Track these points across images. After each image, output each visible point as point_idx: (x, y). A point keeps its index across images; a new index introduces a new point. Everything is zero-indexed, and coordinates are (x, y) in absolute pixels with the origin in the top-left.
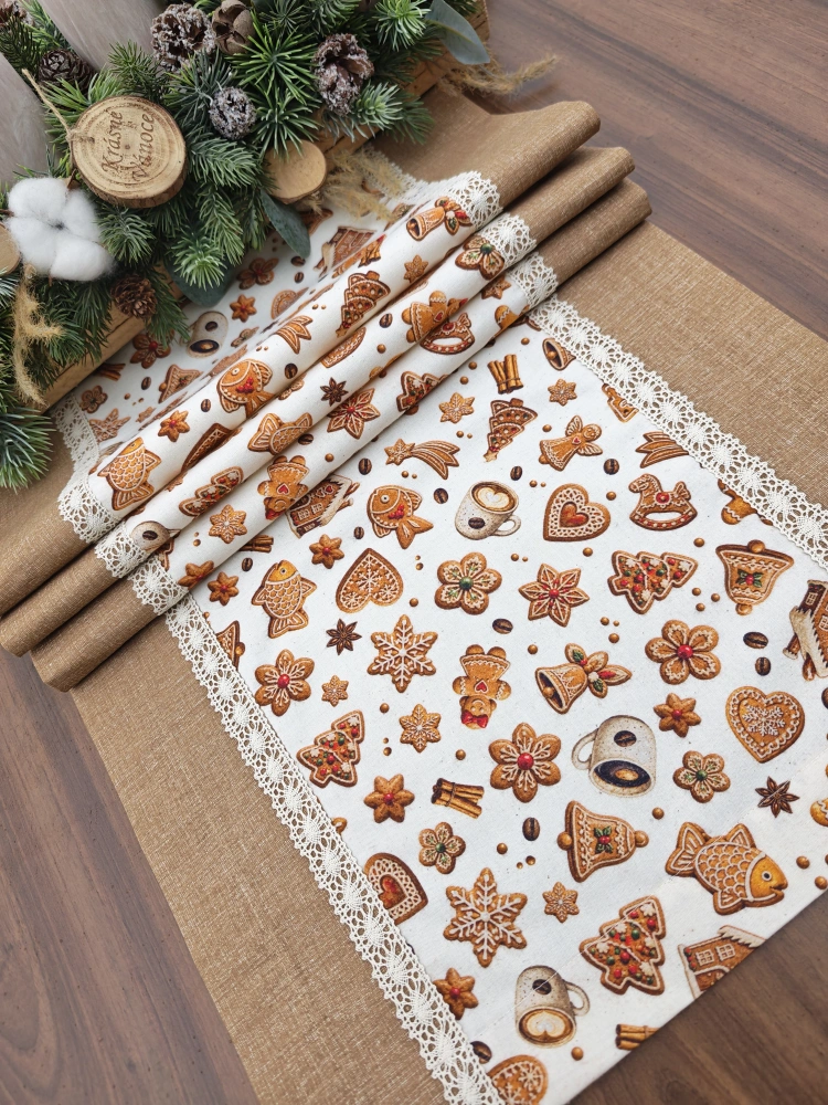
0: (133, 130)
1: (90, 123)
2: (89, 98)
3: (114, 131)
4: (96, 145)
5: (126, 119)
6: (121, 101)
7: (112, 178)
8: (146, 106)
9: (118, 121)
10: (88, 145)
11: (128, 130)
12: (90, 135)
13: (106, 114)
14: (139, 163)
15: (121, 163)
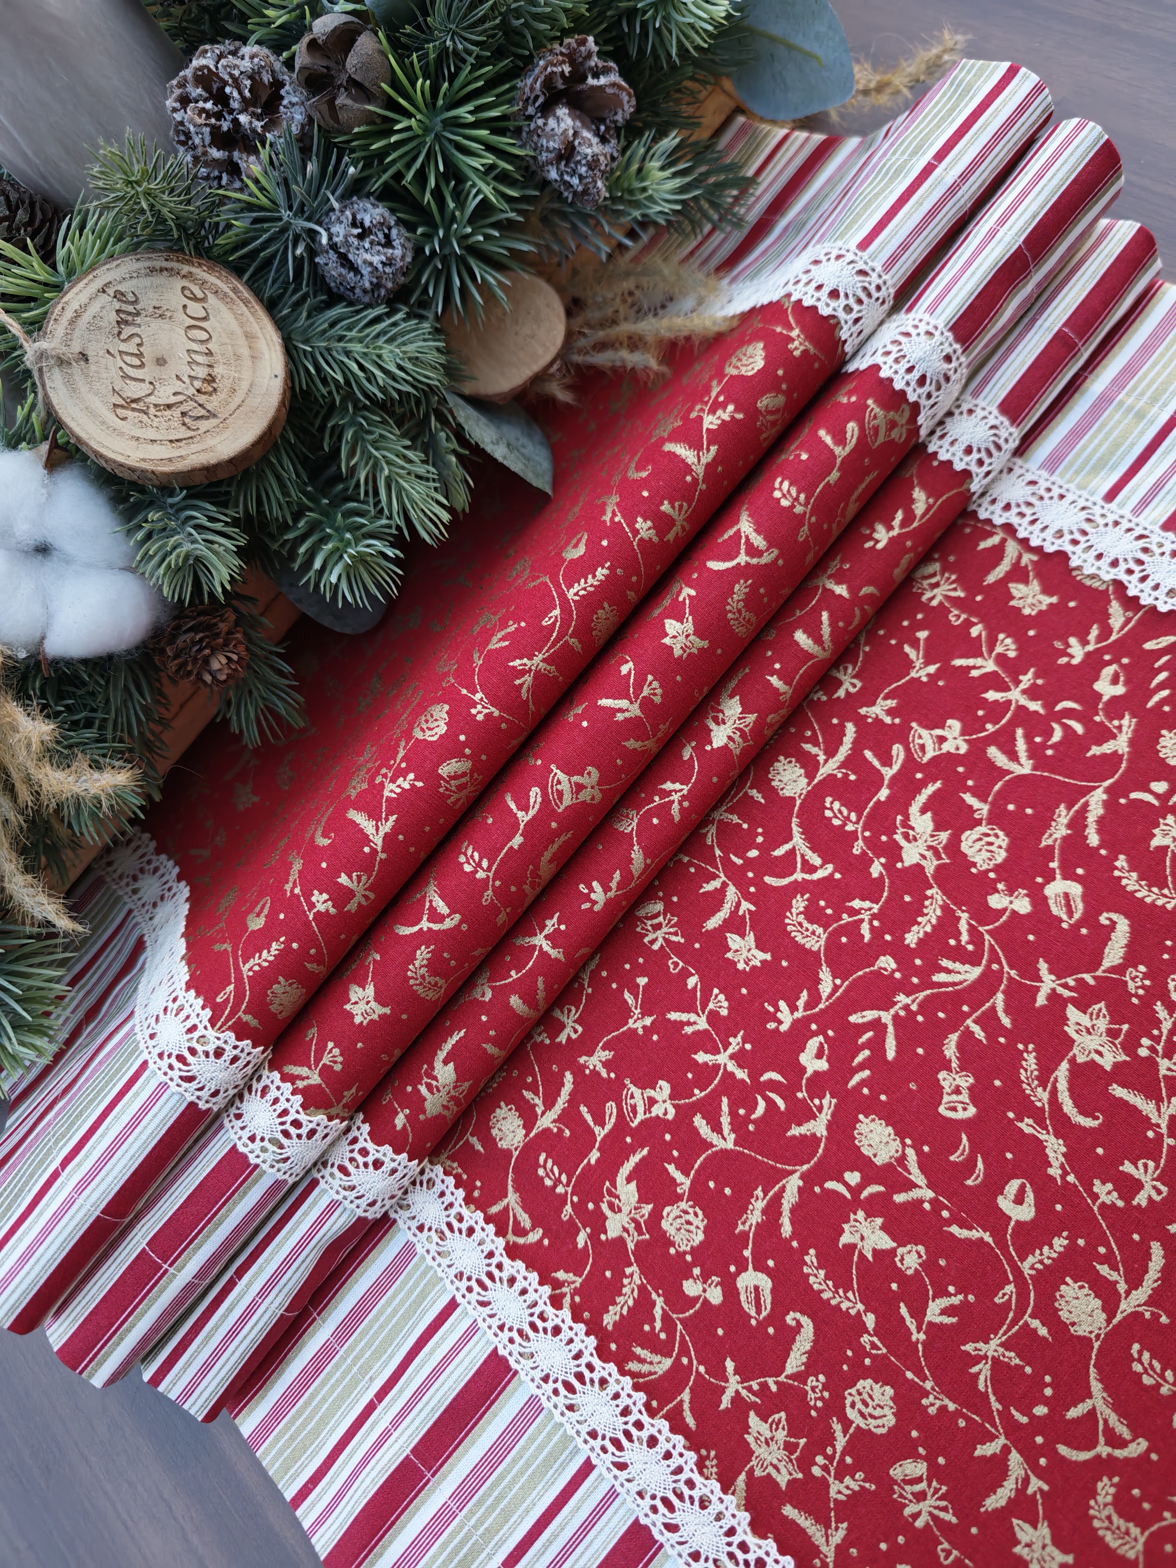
0: (165, 324)
1: (72, 322)
2: (61, 268)
3: (128, 331)
4: (93, 367)
5: (147, 302)
6: (129, 265)
7: (138, 433)
8: (186, 269)
9: (130, 309)
10: (76, 369)
11: (156, 324)
12: (76, 348)
13: (104, 299)
14: (191, 391)
15: (152, 399)
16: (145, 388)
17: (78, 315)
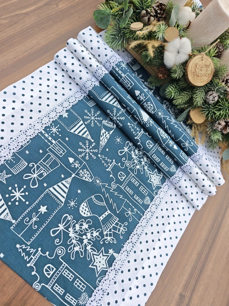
0: (205, 71)
2: (213, 58)
3: (205, 66)
6: (213, 67)
7: (193, 66)
8: (212, 74)
9: (208, 67)
10: (201, 59)
13: (209, 63)
14: (197, 74)
15: (197, 69)
16: (198, 68)
17: (207, 60)
